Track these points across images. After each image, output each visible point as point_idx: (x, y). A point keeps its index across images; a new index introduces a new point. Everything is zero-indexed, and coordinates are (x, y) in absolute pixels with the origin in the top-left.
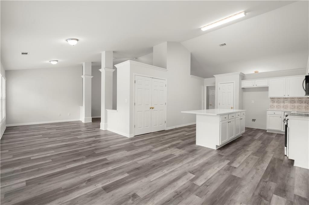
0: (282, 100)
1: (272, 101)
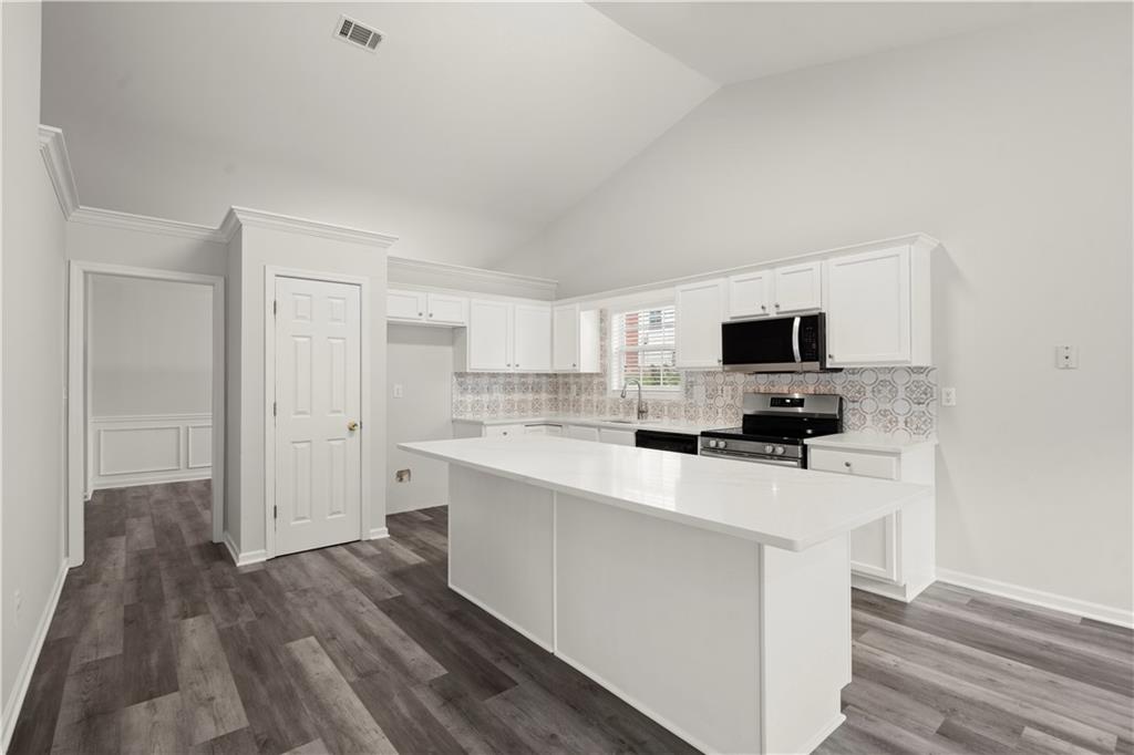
0: (484, 381)
1: (461, 384)
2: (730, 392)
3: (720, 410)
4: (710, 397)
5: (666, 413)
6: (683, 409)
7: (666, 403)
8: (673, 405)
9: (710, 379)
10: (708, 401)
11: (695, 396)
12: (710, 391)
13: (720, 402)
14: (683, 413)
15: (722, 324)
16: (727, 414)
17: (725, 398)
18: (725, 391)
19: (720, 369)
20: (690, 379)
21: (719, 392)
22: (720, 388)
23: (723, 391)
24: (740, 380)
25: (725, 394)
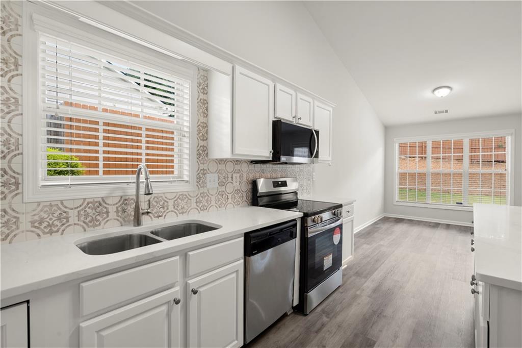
2: (238, 179)
3: (230, 196)
4: (221, 184)
5: (171, 208)
6: (194, 200)
7: (169, 196)
8: (183, 196)
9: (221, 167)
10: (220, 189)
11: (208, 185)
12: (222, 178)
13: (230, 188)
14: (194, 205)
15: (274, 122)
16: (235, 198)
17: (235, 184)
18: (234, 177)
19: (271, 159)
20: (202, 167)
21: (230, 179)
22: (230, 176)
23: (232, 178)
24: (245, 168)
25: (234, 182)
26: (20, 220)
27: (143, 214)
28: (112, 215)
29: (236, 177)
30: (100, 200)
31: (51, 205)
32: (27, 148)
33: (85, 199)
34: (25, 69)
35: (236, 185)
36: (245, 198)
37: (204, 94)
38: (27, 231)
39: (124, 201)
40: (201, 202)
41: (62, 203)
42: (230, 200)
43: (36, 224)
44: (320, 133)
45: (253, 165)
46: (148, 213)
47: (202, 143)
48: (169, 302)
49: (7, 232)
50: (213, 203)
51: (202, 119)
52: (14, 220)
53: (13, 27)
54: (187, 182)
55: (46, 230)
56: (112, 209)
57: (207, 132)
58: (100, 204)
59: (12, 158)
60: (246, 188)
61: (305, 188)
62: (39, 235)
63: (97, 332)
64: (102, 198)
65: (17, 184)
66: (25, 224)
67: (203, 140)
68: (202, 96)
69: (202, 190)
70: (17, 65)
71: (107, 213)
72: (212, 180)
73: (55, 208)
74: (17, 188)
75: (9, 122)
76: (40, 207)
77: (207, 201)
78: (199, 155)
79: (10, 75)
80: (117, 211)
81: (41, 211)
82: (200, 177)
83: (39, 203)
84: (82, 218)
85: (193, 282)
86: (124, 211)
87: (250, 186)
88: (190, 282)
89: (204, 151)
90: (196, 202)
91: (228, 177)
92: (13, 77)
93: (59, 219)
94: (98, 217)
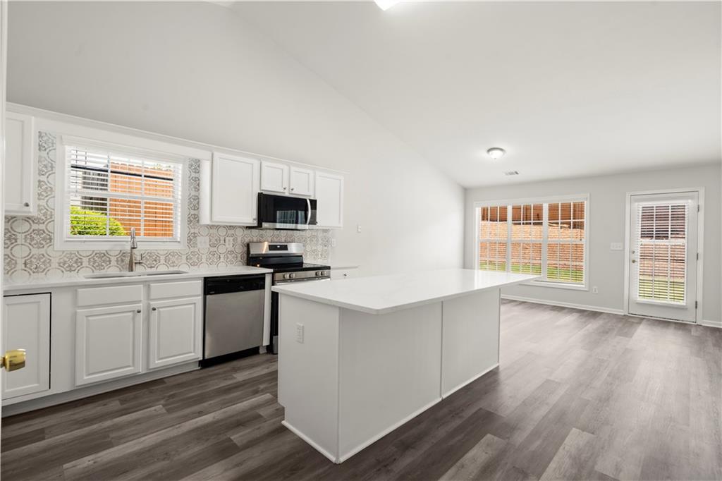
2: (232, 242)
3: (222, 256)
4: (213, 245)
5: (162, 262)
6: (184, 257)
7: (161, 252)
8: (173, 253)
9: (214, 231)
10: (212, 249)
11: (199, 245)
12: (213, 241)
13: (222, 249)
15: (259, 193)
16: (228, 258)
17: (227, 246)
18: (227, 241)
19: (256, 225)
20: (192, 231)
21: (222, 242)
22: (222, 239)
23: (225, 240)
24: (240, 233)
25: (227, 244)
26: (52, 261)
27: (136, 263)
28: (114, 263)
29: (229, 240)
30: (104, 252)
31: (71, 254)
32: (57, 217)
33: (93, 251)
34: (57, 170)
35: (229, 246)
36: (239, 259)
37: (195, 172)
38: (56, 268)
39: (123, 254)
40: (191, 258)
41: (78, 253)
42: (222, 260)
43: (61, 265)
44: (318, 202)
45: (249, 231)
46: (140, 263)
47: (193, 212)
48: (133, 311)
49: (44, 268)
50: (204, 260)
51: (193, 193)
52: (48, 261)
53: (50, 145)
54: (179, 242)
55: (68, 269)
56: (113, 259)
57: (198, 203)
58: (105, 255)
59: (48, 223)
60: (240, 250)
61: (320, 253)
62: (63, 272)
63: (87, 316)
64: (106, 251)
65: (50, 239)
66: (55, 264)
67: (195, 210)
68: (193, 175)
69: (192, 249)
70: (52, 167)
71: (110, 261)
72: (203, 243)
73: (73, 255)
74: (51, 241)
75: (47, 201)
76: (64, 254)
77: (198, 258)
78: (190, 222)
79: (47, 174)
80: (117, 261)
81: (65, 256)
82: (191, 239)
83: (63, 252)
84: (92, 263)
85: (154, 304)
86: (122, 261)
87: (245, 249)
88: (152, 303)
89: (195, 218)
90: (187, 259)
91: (220, 240)
92: (49, 175)
93: (76, 262)
94: (103, 264)
